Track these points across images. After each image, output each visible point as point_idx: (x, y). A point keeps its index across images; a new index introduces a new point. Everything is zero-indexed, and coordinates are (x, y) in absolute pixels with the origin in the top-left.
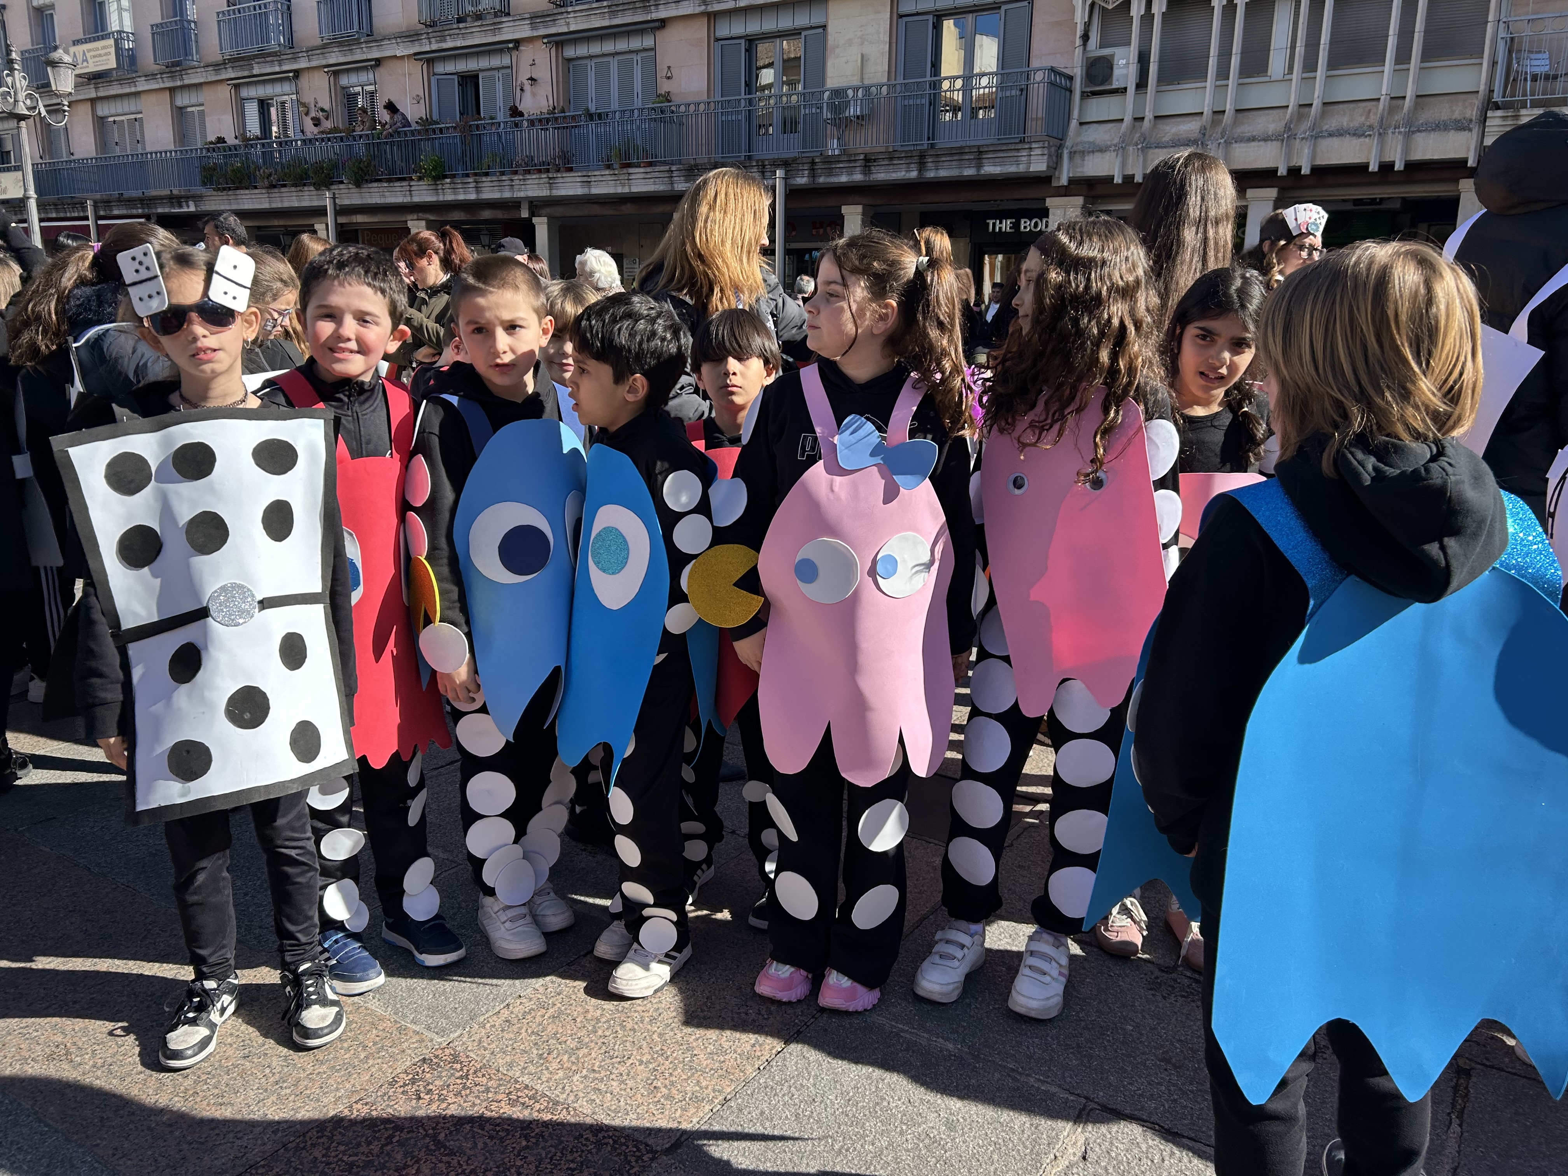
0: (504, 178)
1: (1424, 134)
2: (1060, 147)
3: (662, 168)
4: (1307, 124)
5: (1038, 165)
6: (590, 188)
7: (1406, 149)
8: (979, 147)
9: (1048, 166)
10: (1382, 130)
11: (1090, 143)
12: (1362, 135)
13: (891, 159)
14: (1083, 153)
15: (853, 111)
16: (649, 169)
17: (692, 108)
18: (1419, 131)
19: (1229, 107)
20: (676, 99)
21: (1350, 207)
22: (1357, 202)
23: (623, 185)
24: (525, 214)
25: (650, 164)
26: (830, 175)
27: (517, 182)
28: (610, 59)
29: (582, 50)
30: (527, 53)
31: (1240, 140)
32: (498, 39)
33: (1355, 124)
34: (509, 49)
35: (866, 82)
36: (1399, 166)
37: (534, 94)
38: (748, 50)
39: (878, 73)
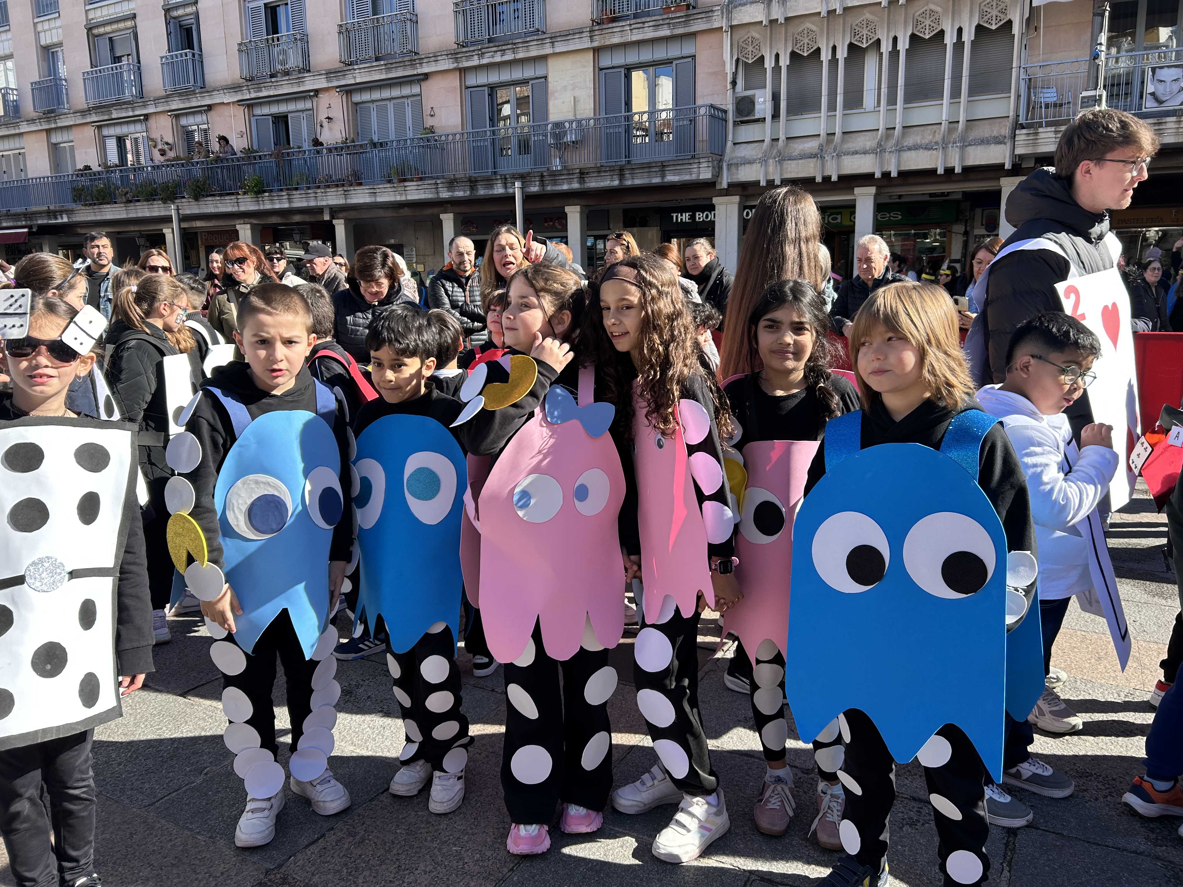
0: (310, 191)
1: (973, 147)
2: (721, 161)
3: (430, 182)
4: (893, 142)
5: (706, 174)
6: (375, 197)
7: (962, 158)
8: (662, 162)
9: (713, 175)
10: (945, 145)
11: (741, 157)
12: (931, 149)
13: (599, 172)
14: (737, 165)
15: (570, 137)
16: (420, 183)
17: (451, 137)
18: (970, 145)
19: (838, 131)
20: (439, 132)
21: (927, 198)
22: (931, 195)
23: (401, 195)
24: (327, 217)
25: (421, 179)
26: (555, 184)
27: (320, 194)
28: (388, 102)
29: (366, 96)
30: (324, 99)
31: (847, 153)
32: (302, 89)
33: (926, 141)
34: (310, 96)
35: (578, 117)
36: (958, 170)
37: (330, 129)
38: (491, 95)
39: (586, 110)
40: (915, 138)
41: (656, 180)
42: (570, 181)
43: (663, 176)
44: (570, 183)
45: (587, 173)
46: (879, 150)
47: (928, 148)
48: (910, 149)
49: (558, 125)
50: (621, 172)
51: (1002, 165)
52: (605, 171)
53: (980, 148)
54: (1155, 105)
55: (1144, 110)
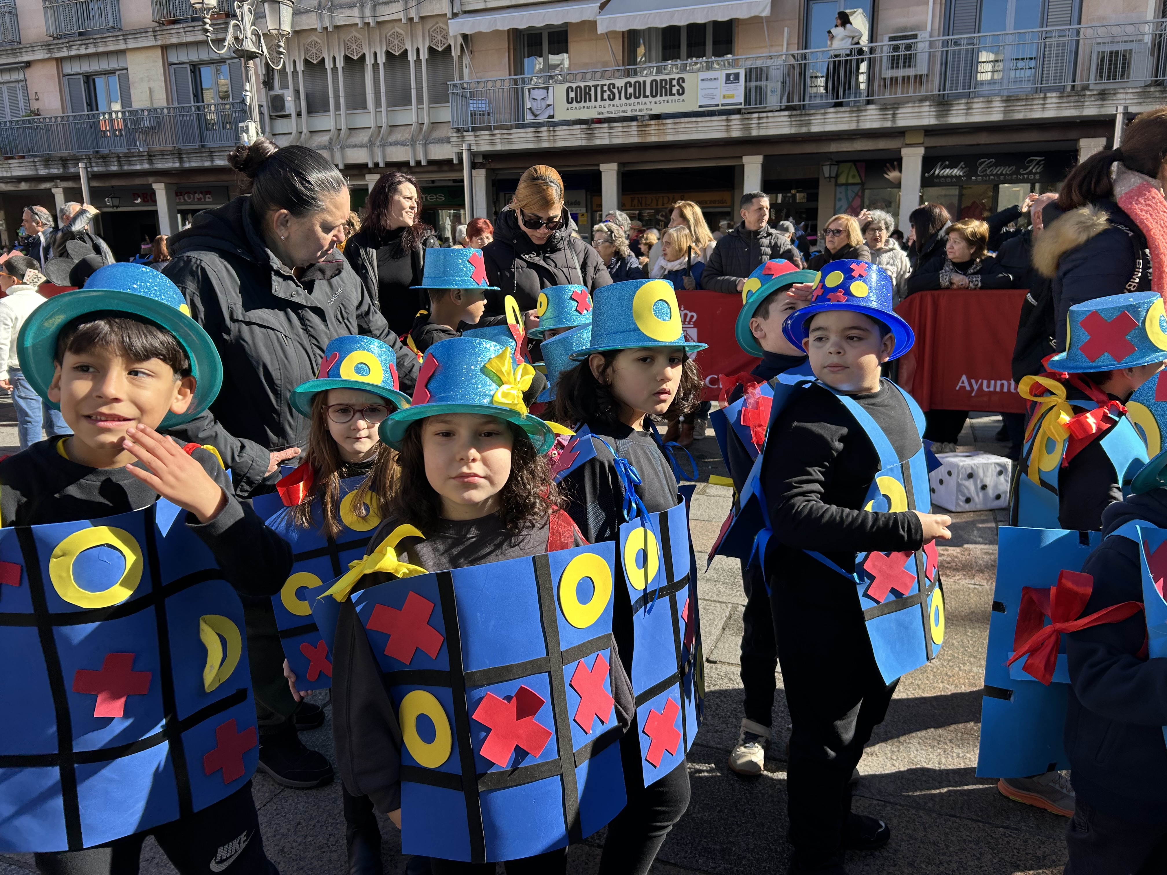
1: (433, 145)
3: (29, 160)
7: (426, 154)
10: (414, 142)
12: (406, 145)
15: (146, 124)
16: (20, 161)
17: (53, 120)
18: (431, 143)
20: (43, 114)
23: (7, 171)
25: (21, 157)
31: (349, 147)
33: (403, 138)
35: (156, 106)
36: (424, 163)
38: (87, 82)
39: (161, 100)
40: (397, 136)
41: (207, 164)
42: (141, 162)
43: (212, 161)
44: (142, 164)
45: (154, 156)
46: (370, 145)
47: (403, 144)
48: (391, 145)
49: (135, 112)
50: (179, 155)
51: (452, 160)
52: (168, 155)
53: (437, 145)
54: (533, 117)
55: (526, 121)
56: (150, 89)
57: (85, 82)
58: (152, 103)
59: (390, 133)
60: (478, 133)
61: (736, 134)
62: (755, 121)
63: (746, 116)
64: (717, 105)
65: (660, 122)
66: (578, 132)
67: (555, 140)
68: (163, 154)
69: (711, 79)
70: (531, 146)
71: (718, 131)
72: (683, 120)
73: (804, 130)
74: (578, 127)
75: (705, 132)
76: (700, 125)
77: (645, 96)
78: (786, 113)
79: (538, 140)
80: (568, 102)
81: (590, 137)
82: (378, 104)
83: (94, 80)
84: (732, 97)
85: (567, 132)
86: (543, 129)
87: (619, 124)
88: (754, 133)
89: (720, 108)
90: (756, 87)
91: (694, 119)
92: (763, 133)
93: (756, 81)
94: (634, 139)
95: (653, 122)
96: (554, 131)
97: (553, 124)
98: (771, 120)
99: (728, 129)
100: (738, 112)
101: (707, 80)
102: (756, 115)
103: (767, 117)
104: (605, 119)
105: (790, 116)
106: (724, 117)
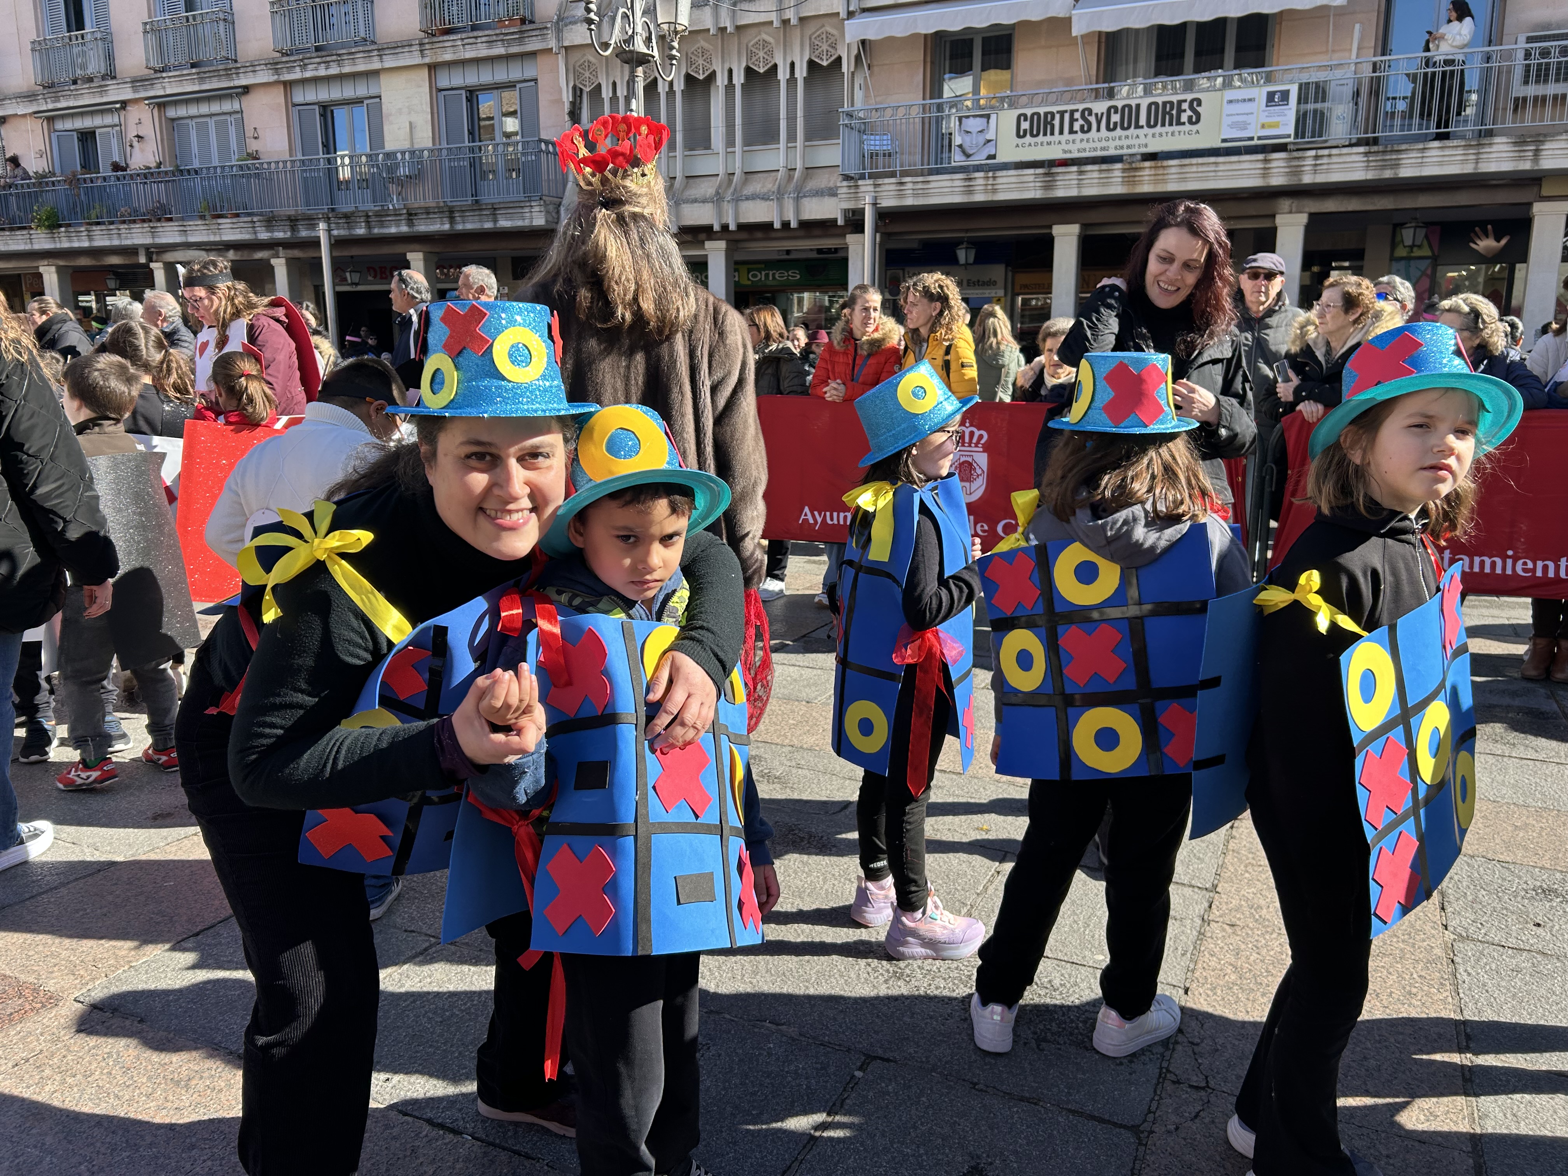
0: (112, 227)
1: (808, 199)
3: (246, 219)
5: (539, 220)
6: (186, 236)
7: (797, 211)
9: (547, 221)
10: (780, 195)
12: (768, 199)
13: (428, 213)
15: (402, 171)
16: (234, 220)
17: (281, 165)
18: (805, 196)
19: (677, 174)
20: (265, 159)
23: (215, 234)
24: (142, 260)
25: (237, 215)
26: (382, 227)
27: (124, 231)
28: (208, 119)
29: (182, 111)
30: (134, 113)
31: (687, 201)
32: (105, 100)
33: (765, 190)
34: (116, 109)
35: (417, 146)
36: (794, 225)
37: (142, 151)
38: (323, 115)
39: (424, 139)
40: (756, 186)
41: (488, 225)
42: (398, 223)
43: (495, 221)
44: (398, 226)
45: (416, 214)
46: (718, 199)
47: (765, 198)
48: (747, 199)
49: (389, 155)
50: (451, 214)
51: (836, 220)
52: (434, 213)
53: (815, 200)
54: (964, 158)
55: (953, 164)
56: (411, 123)
57: (321, 115)
58: (412, 143)
59: (745, 182)
60: (880, 181)
61: (1277, 180)
62: (1310, 162)
63: (1295, 154)
64: (1252, 139)
65: (1159, 164)
66: (1032, 178)
67: (995, 191)
68: (428, 211)
69: (1244, 100)
70: (957, 199)
71: (1249, 176)
72: (1194, 161)
73: (1388, 174)
74: (1031, 171)
75: (1228, 178)
76: (1221, 167)
77: (1138, 126)
78: (1361, 149)
79: (969, 191)
80: (1018, 136)
81: (1048, 187)
82: (730, 142)
83: (332, 112)
84: (1275, 125)
85: (1013, 180)
86: (977, 175)
87: (1096, 167)
88: (1307, 179)
89: (1255, 142)
90: (1315, 111)
91: (1212, 159)
92: (1321, 179)
93: (1316, 101)
94: (1116, 188)
95: (1147, 164)
96: (994, 178)
97: (993, 167)
98: (1335, 159)
99: (1266, 173)
100: (1282, 148)
101: (1238, 101)
102: (1312, 153)
103: (1330, 156)
104: (1072, 159)
105: (1366, 154)
106: (1260, 157)
